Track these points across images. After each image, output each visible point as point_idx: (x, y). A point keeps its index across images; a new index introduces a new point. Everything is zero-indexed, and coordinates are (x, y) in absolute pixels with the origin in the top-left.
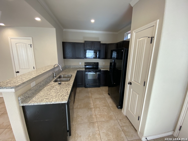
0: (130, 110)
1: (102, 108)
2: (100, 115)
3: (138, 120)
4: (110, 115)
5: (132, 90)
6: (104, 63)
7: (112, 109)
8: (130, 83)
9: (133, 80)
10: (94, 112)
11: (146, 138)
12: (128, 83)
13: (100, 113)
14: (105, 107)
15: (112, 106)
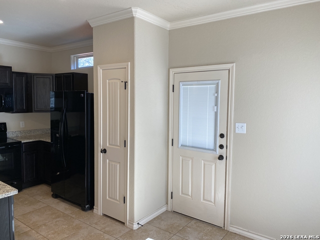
0: (109, 199)
1: (52, 223)
2: (53, 234)
3: (124, 203)
4: (74, 224)
5: (108, 160)
6: (22, 125)
7: (74, 216)
8: (104, 151)
9: (108, 145)
10: (38, 235)
11: (138, 224)
12: (100, 150)
13: (53, 231)
14: (58, 219)
15: (71, 213)
